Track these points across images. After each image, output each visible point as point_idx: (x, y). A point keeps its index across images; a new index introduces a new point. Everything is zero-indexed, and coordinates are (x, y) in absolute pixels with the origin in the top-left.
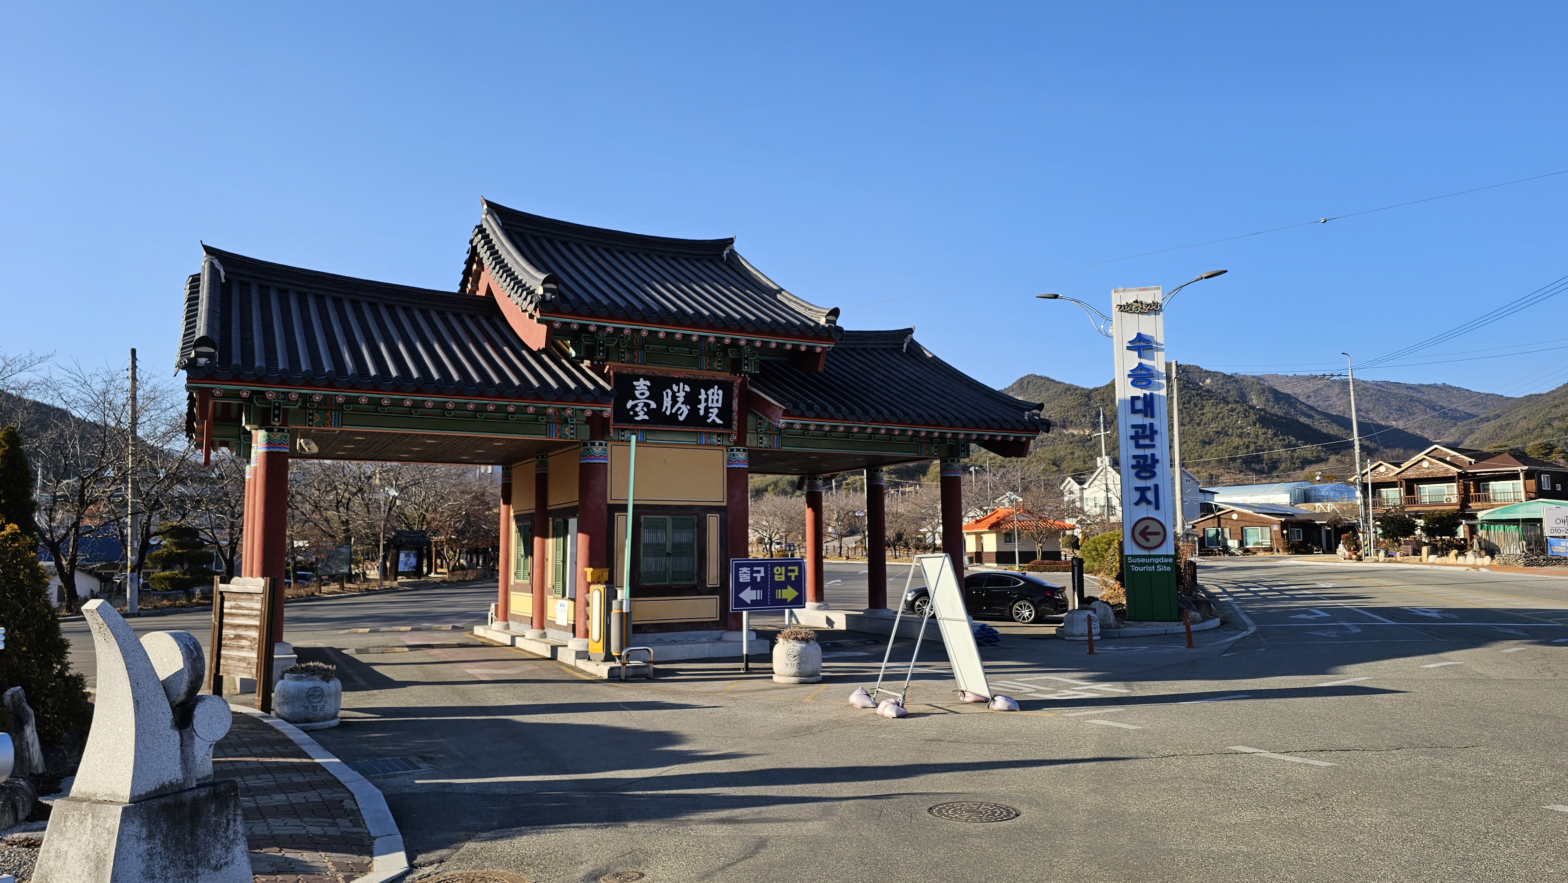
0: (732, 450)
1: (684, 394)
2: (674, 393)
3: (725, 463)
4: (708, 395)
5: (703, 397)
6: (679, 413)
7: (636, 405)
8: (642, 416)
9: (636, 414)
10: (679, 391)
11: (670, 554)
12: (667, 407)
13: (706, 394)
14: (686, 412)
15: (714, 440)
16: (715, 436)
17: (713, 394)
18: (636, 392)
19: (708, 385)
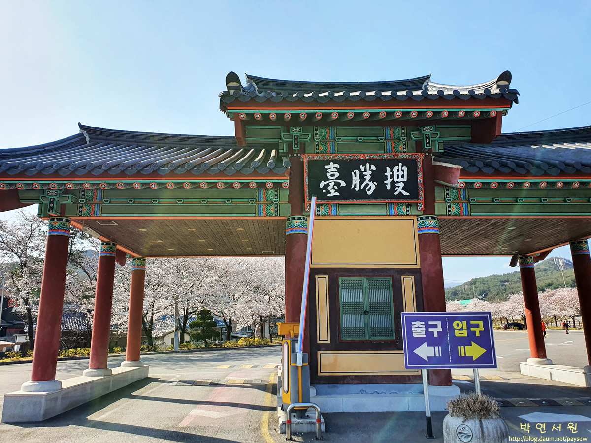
0: (421, 218)
1: (371, 172)
2: (361, 172)
3: (416, 230)
4: (393, 172)
5: (388, 173)
6: (367, 188)
7: (328, 185)
8: (333, 193)
9: (328, 192)
10: (366, 170)
11: (368, 312)
12: (355, 184)
13: (391, 171)
14: (373, 188)
15: (403, 209)
16: (404, 207)
17: (398, 171)
18: (327, 173)
19: (393, 163)
